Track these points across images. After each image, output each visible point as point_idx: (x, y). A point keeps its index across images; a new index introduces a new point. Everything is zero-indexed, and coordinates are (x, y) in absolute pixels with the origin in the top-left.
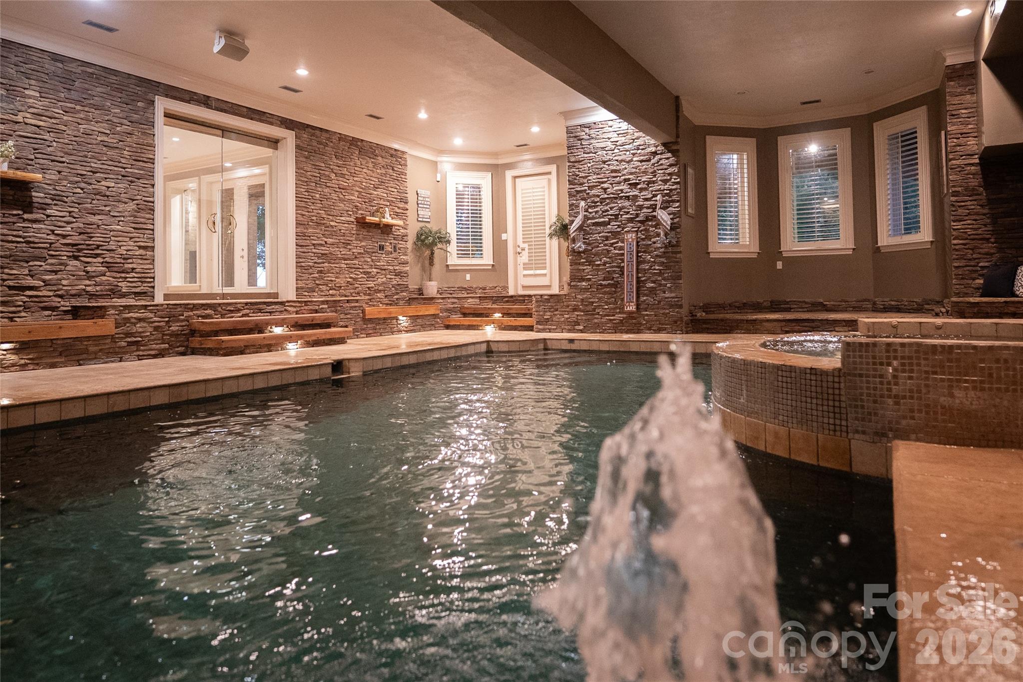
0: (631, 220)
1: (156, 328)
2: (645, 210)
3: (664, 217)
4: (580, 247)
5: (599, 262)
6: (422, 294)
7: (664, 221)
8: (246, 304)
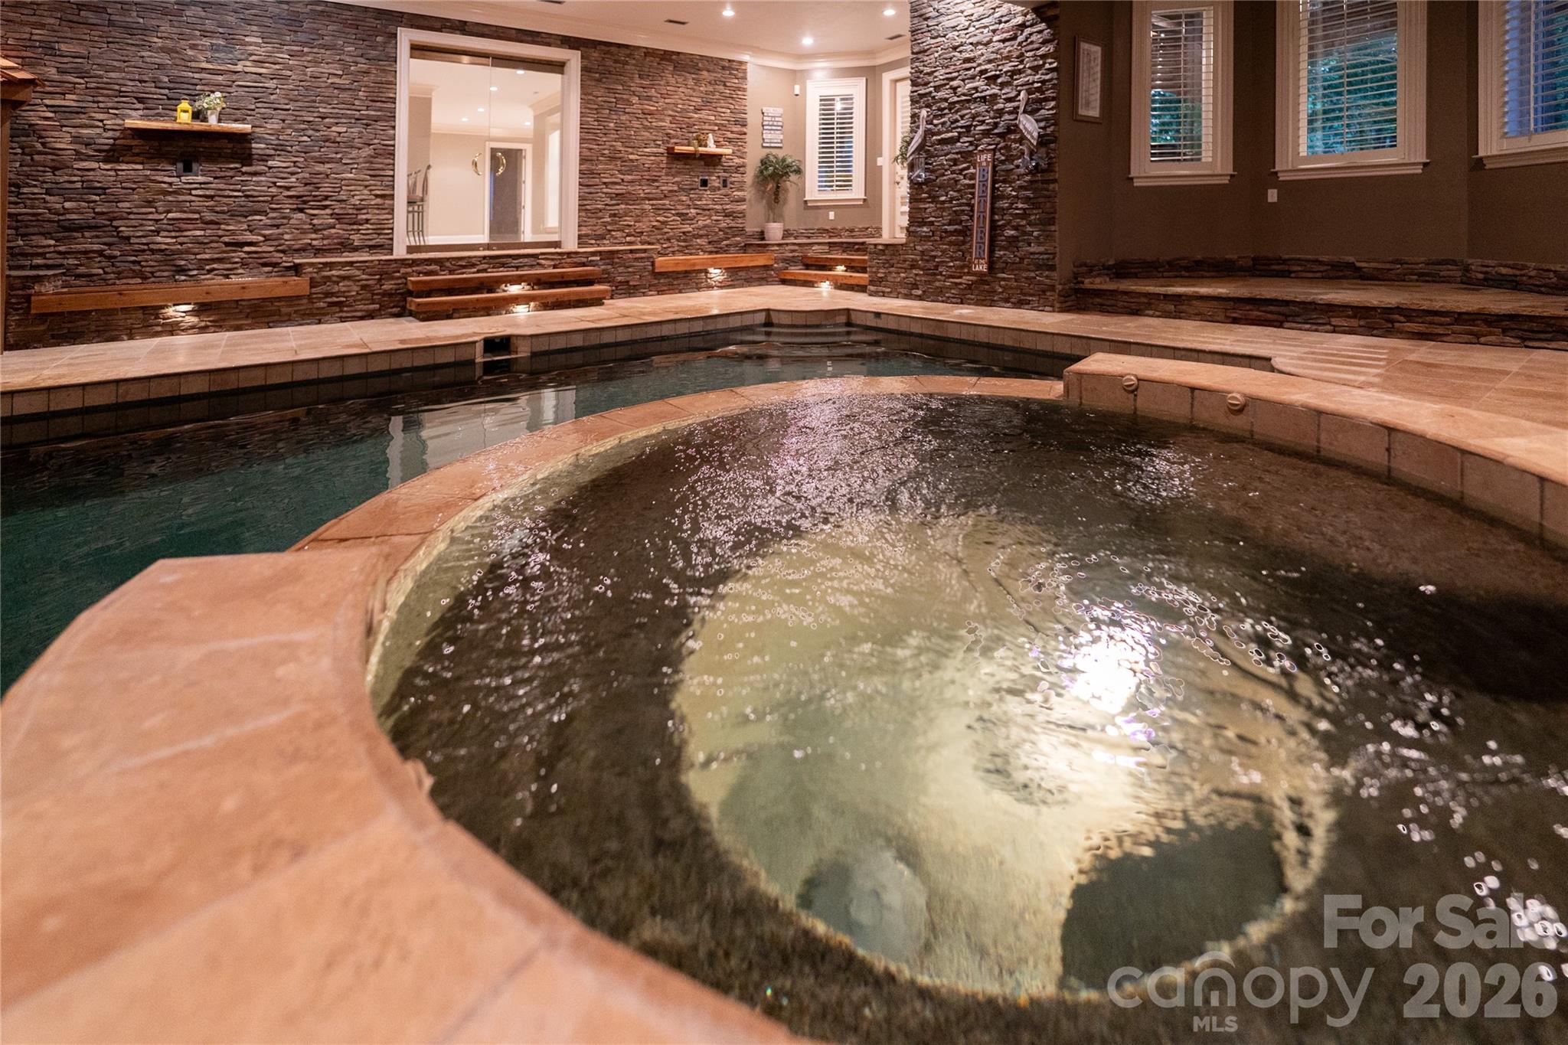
0: (986, 133)
1: (364, 287)
2: (1007, 117)
3: (1029, 126)
4: (920, 176)
5: (943, 198)
6: (763, 239)
7: (1029, 132)
8: (484, 257)
